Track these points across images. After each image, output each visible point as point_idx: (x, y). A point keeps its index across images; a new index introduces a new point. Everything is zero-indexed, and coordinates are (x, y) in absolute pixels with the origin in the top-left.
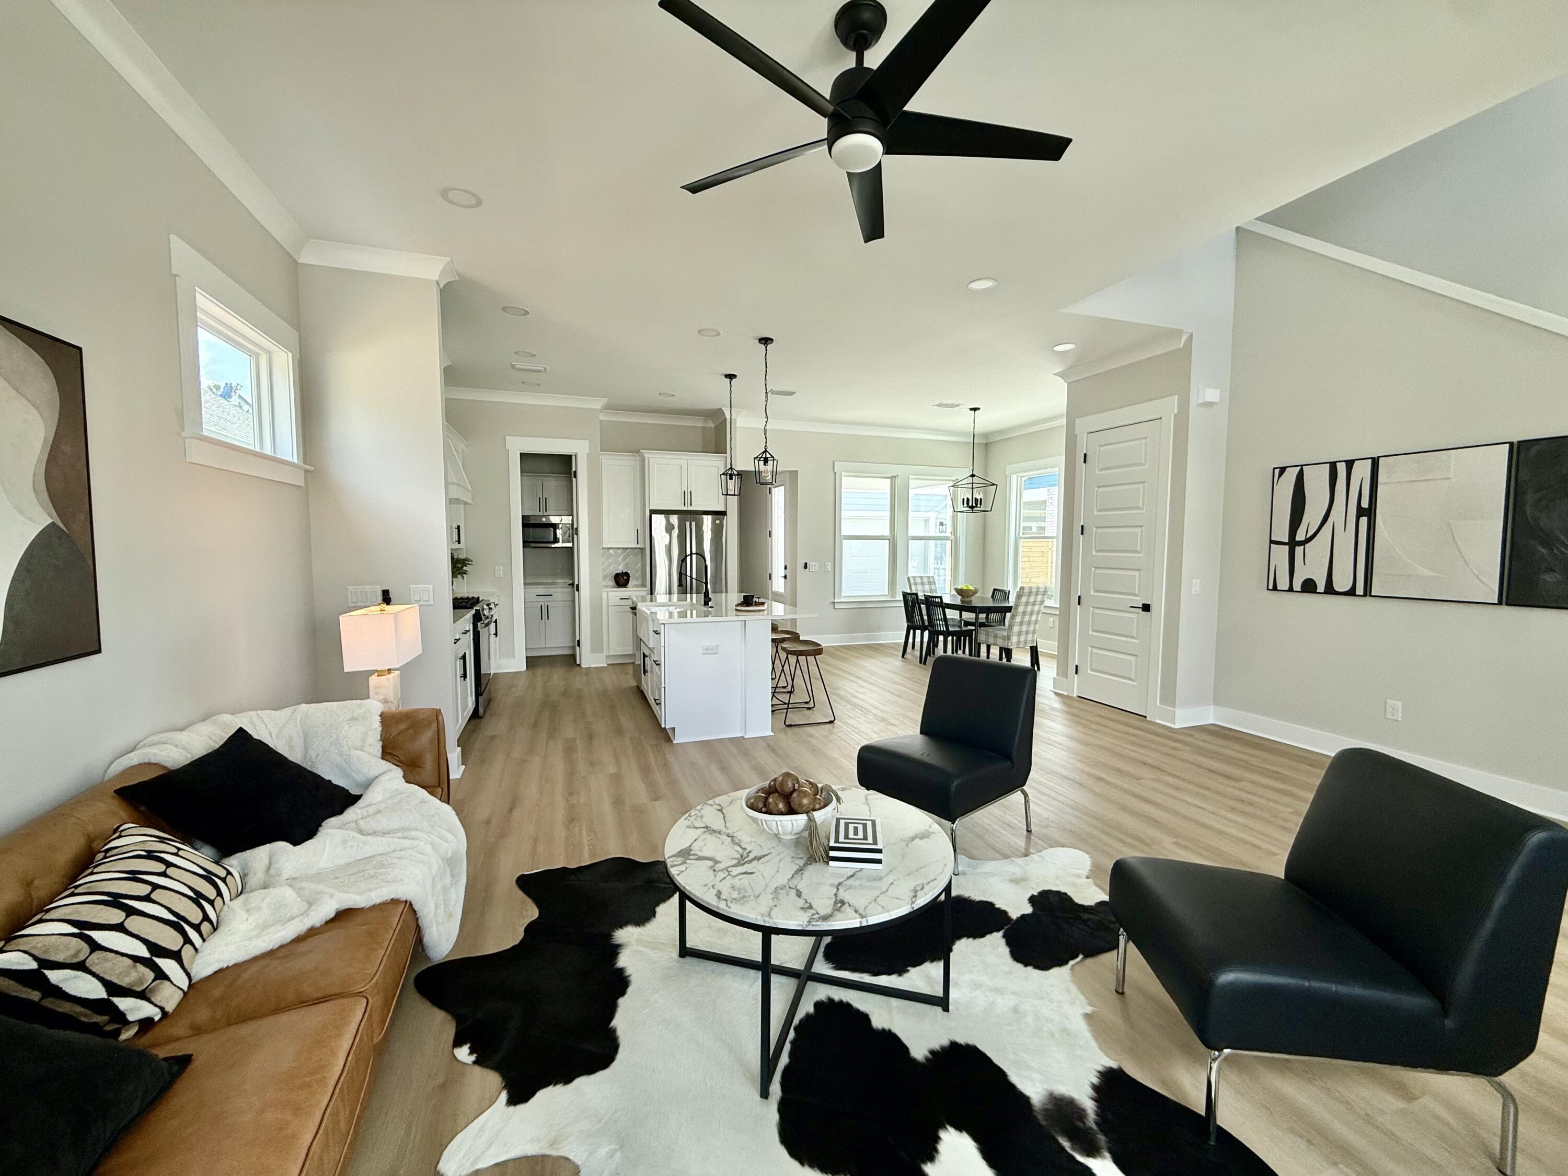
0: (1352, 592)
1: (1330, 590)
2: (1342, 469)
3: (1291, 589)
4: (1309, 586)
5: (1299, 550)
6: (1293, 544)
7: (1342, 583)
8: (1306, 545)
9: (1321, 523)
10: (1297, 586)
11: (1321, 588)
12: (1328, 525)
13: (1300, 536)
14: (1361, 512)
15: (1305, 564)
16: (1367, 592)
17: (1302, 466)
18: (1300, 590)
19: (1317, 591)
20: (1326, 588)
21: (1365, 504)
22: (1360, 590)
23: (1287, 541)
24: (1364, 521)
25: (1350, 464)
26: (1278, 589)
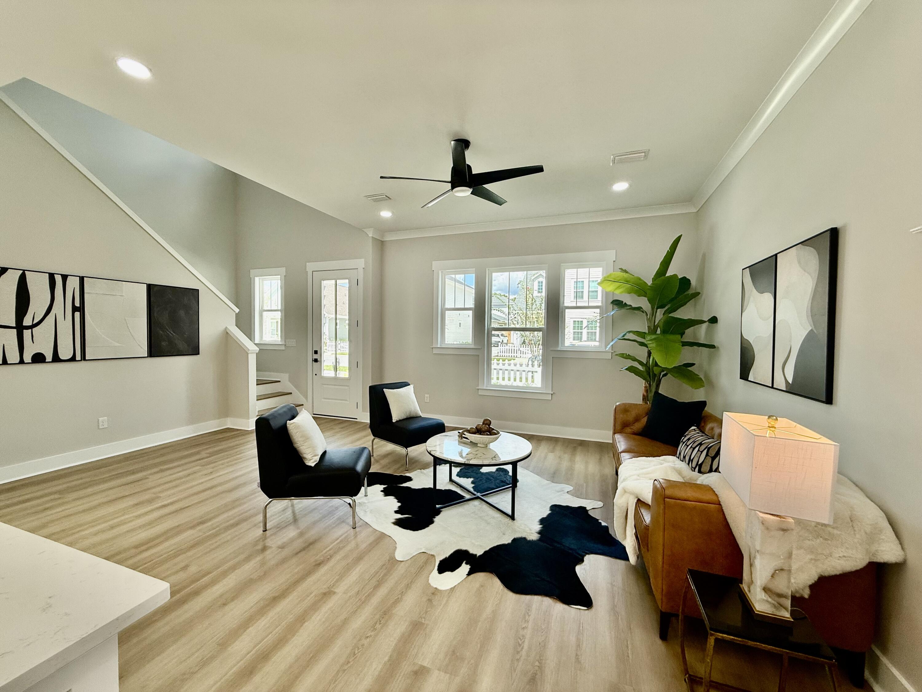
0: (73, 359)
1: (56, 359)
2: (59, 280)
3: (22, 362)
4: (38, 358)
5: (27, 334)
6: (20, 328)
7: (65, 353)
8: (33, 329)
9: (45, 313)
10: (27, 358)
11: (49, 358)
12: (51, 317)
13: (27, 321)
14: (75, 309)
15: (33, 343)
16: (83, 358)
17: (24, 271)
18: (31, 362)
19: (46, 361)
20: (52, 359)
21: (77, 304)
22: (78, 357)
23: (14, 325)
24: (77, 314)
25: (65, 278)
26: (9, 362)
